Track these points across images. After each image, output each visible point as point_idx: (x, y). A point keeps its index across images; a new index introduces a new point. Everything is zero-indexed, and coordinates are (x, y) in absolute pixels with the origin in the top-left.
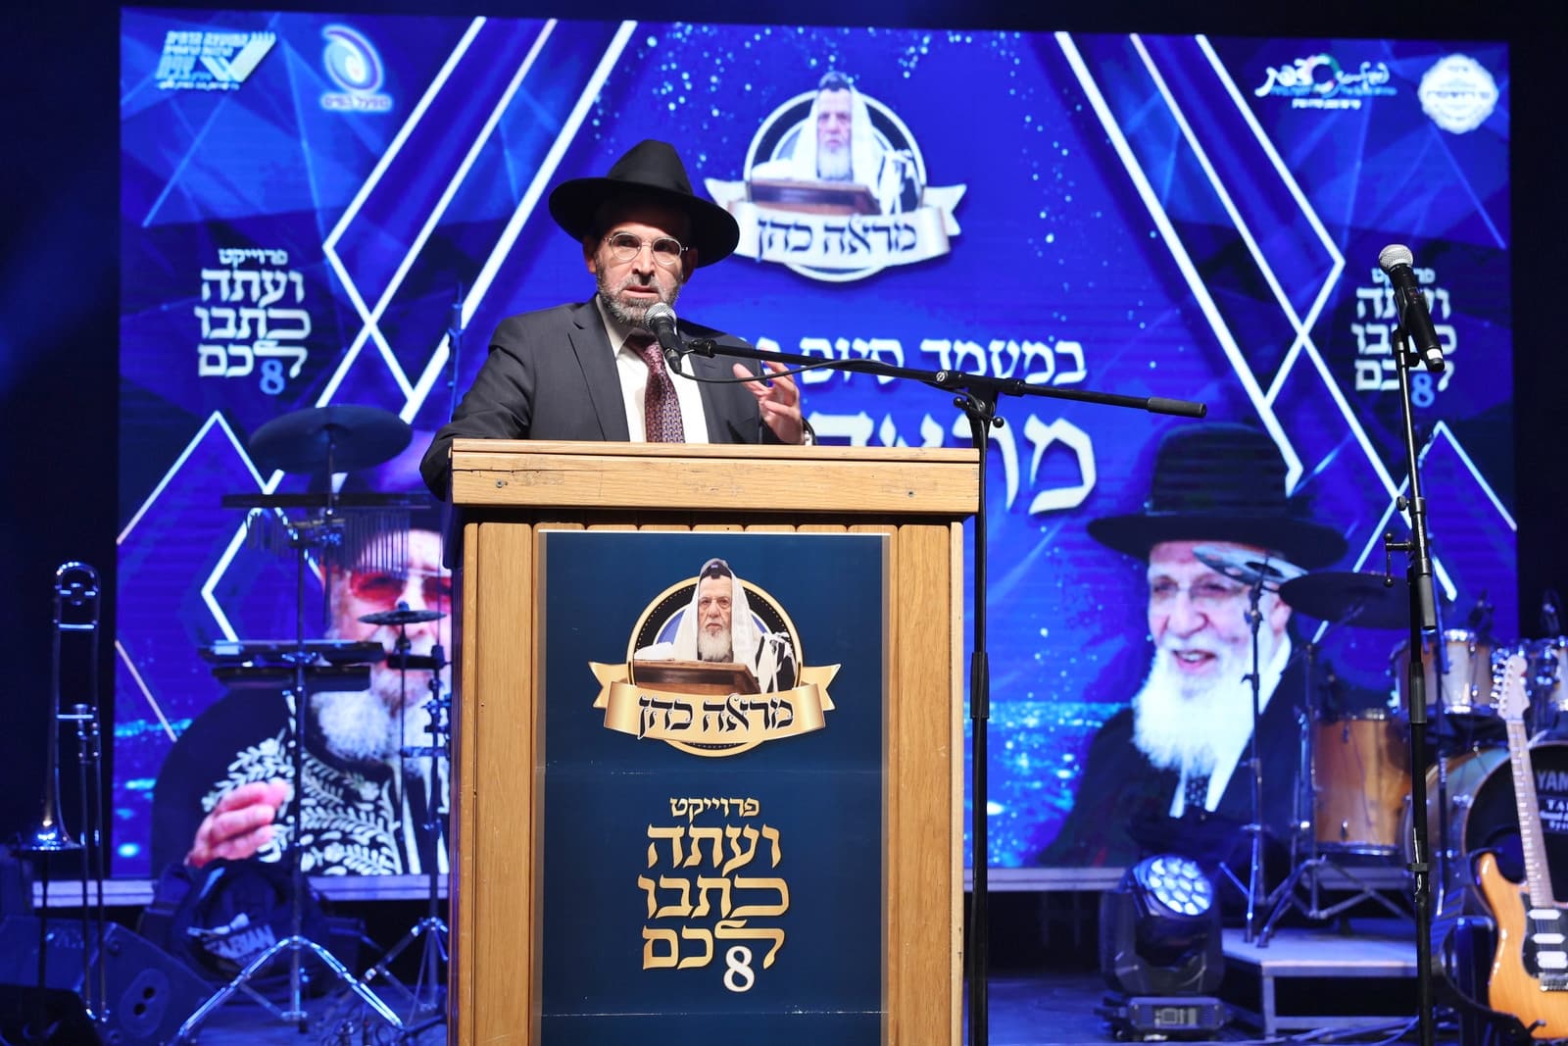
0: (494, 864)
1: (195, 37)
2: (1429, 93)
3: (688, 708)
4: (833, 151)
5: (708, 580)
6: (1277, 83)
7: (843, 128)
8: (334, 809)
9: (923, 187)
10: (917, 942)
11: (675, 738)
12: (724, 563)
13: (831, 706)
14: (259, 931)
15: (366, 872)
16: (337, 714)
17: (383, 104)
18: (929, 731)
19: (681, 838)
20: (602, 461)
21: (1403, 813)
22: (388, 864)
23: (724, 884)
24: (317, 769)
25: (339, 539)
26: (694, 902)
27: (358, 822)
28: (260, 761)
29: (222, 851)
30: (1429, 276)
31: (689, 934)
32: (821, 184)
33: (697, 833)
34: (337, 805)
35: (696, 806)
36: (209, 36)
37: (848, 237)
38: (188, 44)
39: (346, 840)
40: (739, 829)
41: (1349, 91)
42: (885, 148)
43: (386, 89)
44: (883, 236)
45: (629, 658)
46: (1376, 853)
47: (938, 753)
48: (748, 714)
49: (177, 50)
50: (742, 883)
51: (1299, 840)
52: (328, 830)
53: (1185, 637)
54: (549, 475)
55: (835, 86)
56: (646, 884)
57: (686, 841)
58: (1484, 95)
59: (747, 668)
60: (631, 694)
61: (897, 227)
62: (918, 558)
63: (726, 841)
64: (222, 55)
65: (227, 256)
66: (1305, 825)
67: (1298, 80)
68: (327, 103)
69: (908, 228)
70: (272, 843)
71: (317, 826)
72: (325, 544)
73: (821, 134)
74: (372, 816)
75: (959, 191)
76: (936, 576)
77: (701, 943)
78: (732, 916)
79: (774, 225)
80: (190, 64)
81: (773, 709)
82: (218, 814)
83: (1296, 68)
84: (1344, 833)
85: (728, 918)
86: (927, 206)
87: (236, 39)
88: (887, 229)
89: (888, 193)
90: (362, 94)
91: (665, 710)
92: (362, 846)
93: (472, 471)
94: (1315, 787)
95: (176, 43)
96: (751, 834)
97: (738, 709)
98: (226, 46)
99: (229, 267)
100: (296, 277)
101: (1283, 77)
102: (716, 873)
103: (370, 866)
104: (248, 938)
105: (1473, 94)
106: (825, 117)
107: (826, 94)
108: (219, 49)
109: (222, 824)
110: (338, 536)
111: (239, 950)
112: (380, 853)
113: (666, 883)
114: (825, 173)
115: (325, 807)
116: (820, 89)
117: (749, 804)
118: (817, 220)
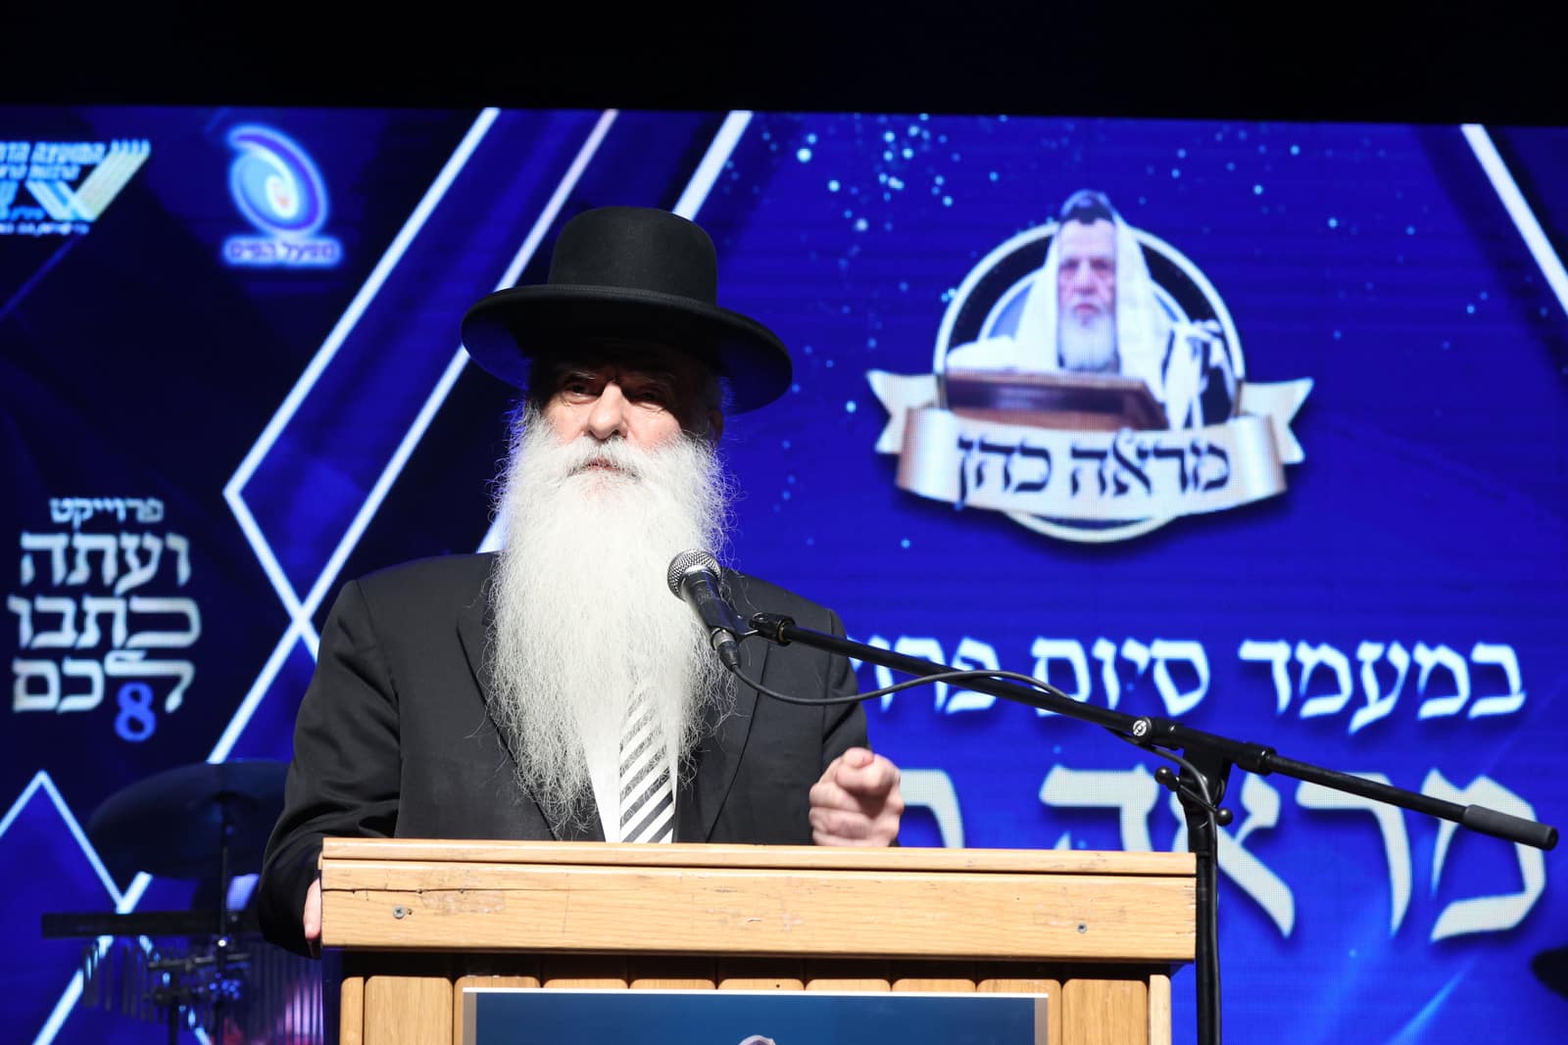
1: (18, 151)
4: (1085, 322)
7: (1102, 284)
9: (1239, 383)
17: (325, 253)
20: (567, 875)
25: (238, 989)
32: (1064, 377)
36: (42, 147)
37: (1111, 466)
38: (6, 162)
42: (1173, 317)
43: (331, 228)
44: (1173, 464)
54: (480, 895)
55: (1087, 216)
61: (1196, 451)
62: (1094, 1036)
64: (61, 178)
65: (63, 511)
68: (233, 254)
69: (1215, 451)
72: (214, 998)
73: (1066, 295)
75: (1298, 391)
79: (986, 448)
80: (8, 194)
86: (1246, 414)
87: (84, 152)
88: (1178, 453)
90: (290, 236)
93: (353, 891)
98: (69, 164)
99: (67, 528)
100: (178, 543)
106: (1070, 265)
107: (1073, 228)
108: (57, 169)
110: (236, 983)
114: (1072, 360)
116: (1061, 220)
118: (1058, 440)
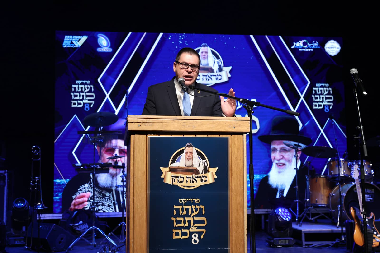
0: (138, 214)
1: (71, 37)
2: (327, 48)
3: (183, 178)
4: (204, 59)
5: (187, 148)
6: (296, 45)
7: (206, 55)
8: (100, 198)
9: (223, 67)
10: (237, 232)
11: (180, 185)
12: (191, 144)
13: (216, 177)
14: (85, 225)
15: (107, 211)
16: (101, 178)
17: (110, 50)
18: (239, 183)
19: (181, 208)
20: (163, 120)
21: (329, 197)
22: (112, 210)
23: (191, 219)
24: (97, 190)
26: (185, 223)
27: (105, 201)
28: (85, 188)
29: (76, 207)
30: (328, 85)
31: (183, 231)
32: (202, 66)
33: (185, 207)
34: (101, 197)
35: (185, 201)
36: (74, 36)
37: (207, 77)
38: (69, 38)
39: (103, 205)
40: (195, 206)
41: (310, 47)
42: (215, 59)
43: (111, 47)
44: (215, 77)
45: (169, 166)
46: (323, 206)
47: (241, 188)
48: (197, 179)
49: (67, 39)
50: (196, 219)
51: (307, 203)
52: (99, 203)
53: (279, 160)
54: (150, 123)
55: (204, 46)
56: (173, 219)
57: (183, 209)
58: (338, 48)
59: (196, 168)
60: (170, 174)
61: (218, 75)
62: (236, 143)
63: (192, 209)
64: (76, 40)
65: (77, 82)
66: (308, 200)
67: (300, 45)
68: (98, 50)
69: (220, 75)
70: (87, 206)
71: (97, 202)
73: (202, 56)
74: (108, 200)
75: (230, 68)
76: (240, 147)
77: (186, 233)
78: (194, 226)
80: (70, 42)
81: (203, 178)
82: (76, 199)
83: (300, 42)
84: (317, 202)
85: (192, 227)
86: (224, 71)
87: (79, 37)
88: (215, 76)
89: (216, 68)
90: (106, 48)
91: (178, 178)
92: (106, 206)
93: (132, 122)
94: (310, 192)
95: (67, 38)
96: (198, 207)
97: (194, 178)
99: (78, 84)
100: (92, 86)
101: (297, 44)
102: (190, 216)
103: (108, 210)
104: (82, 226)
105: (335, 48)
106: (202, 52)
107: (203, 48)
109: (77, 202)
110: (102, 140)
111: (81, 229)
112: (110, 208)
113: (178, 219)
114: (203, 64)
115: (98, 198)
116: (201, 47)
117: (197, 200)
118: (202, 74)
